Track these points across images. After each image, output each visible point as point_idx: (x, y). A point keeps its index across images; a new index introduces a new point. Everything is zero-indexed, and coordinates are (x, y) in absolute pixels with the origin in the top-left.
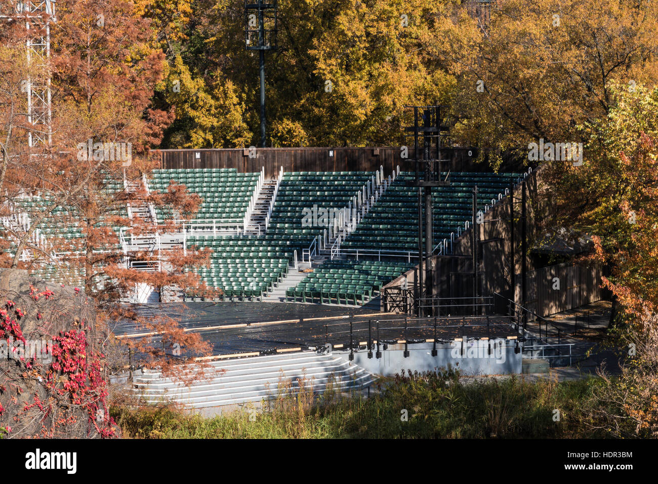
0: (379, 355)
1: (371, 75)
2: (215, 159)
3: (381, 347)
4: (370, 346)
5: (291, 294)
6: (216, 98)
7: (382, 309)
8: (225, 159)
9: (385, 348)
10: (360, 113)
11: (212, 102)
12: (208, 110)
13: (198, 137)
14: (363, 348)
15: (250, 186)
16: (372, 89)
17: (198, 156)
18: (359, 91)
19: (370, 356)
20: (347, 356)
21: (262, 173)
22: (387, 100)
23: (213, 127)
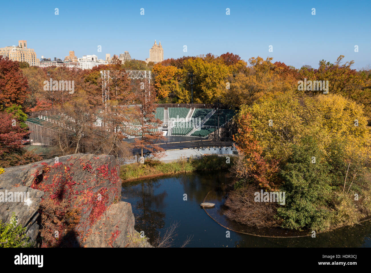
0: (204, 150)
1: (213, 90)
2: (182, 106)
3: (204, 148)
4: (202, 148)
5: (192, 135)
6: (183, 93)
7: (209, 139)
8: (184, 106)
9: (205, 148)
10: (210, 97)
11: (183, 94)
12: (182, 96)
13: (180, 101)
14: (201, 148)
15: (188, 111)
16: (213, 93)
17: (179, 105)
18: (210, 93)
19: (202, 150)
20: (197, 150)
21: (191, 109)
22: (215, 95)
23: (183, 99)
